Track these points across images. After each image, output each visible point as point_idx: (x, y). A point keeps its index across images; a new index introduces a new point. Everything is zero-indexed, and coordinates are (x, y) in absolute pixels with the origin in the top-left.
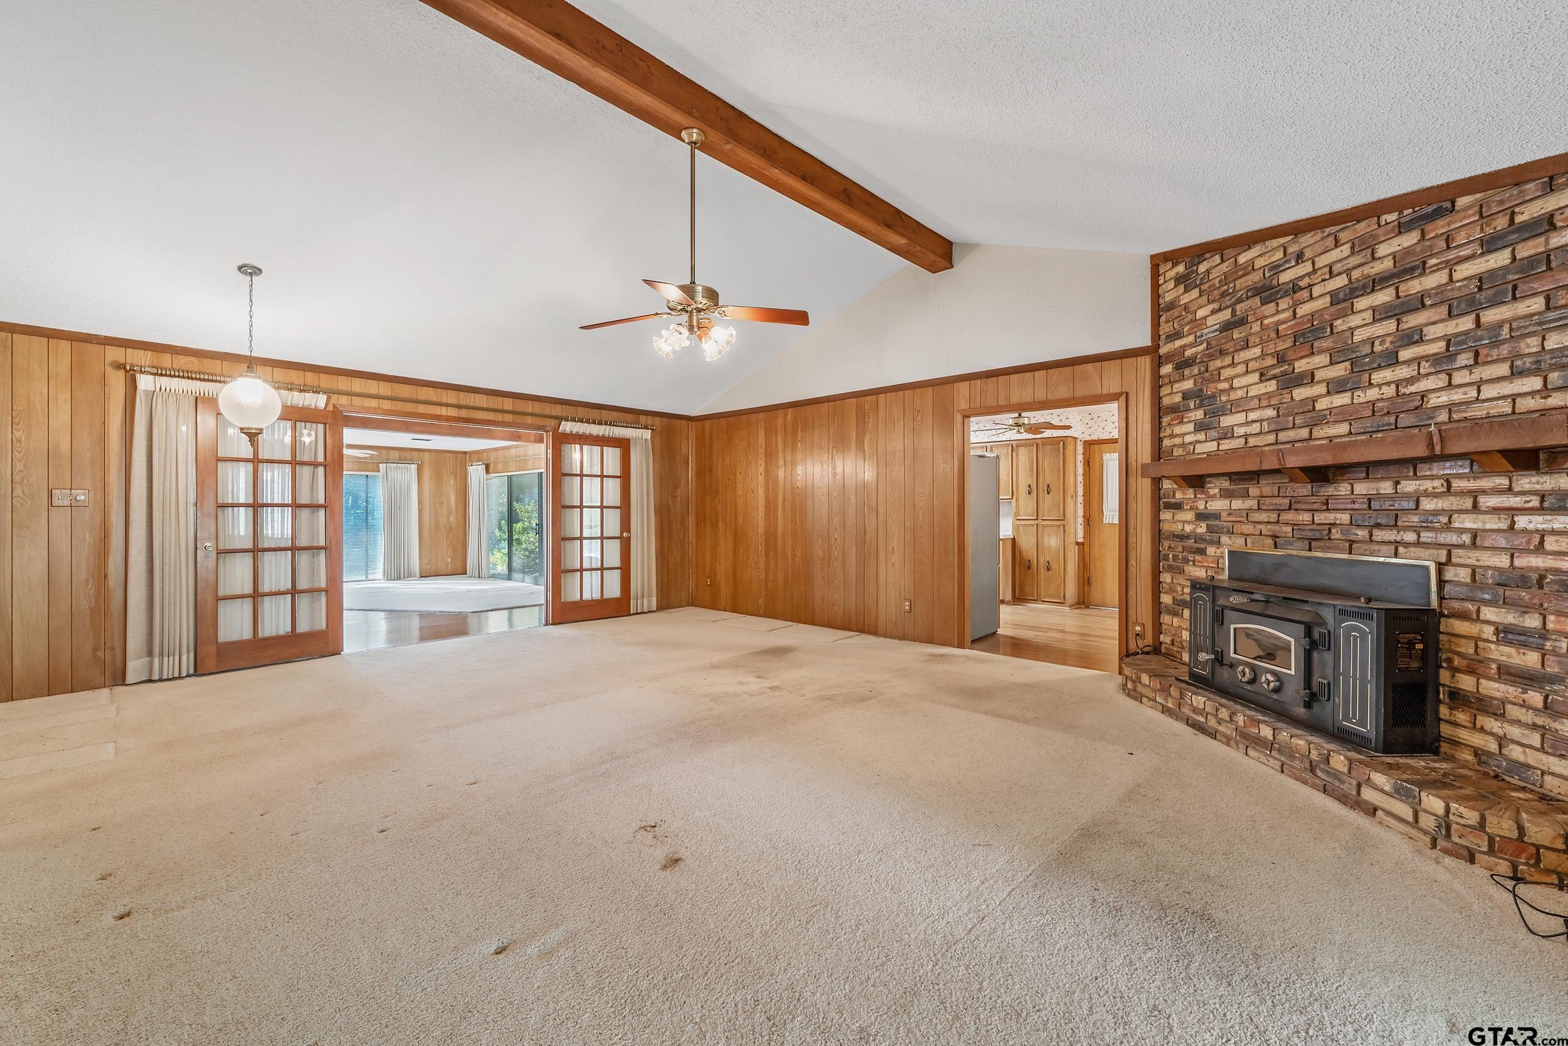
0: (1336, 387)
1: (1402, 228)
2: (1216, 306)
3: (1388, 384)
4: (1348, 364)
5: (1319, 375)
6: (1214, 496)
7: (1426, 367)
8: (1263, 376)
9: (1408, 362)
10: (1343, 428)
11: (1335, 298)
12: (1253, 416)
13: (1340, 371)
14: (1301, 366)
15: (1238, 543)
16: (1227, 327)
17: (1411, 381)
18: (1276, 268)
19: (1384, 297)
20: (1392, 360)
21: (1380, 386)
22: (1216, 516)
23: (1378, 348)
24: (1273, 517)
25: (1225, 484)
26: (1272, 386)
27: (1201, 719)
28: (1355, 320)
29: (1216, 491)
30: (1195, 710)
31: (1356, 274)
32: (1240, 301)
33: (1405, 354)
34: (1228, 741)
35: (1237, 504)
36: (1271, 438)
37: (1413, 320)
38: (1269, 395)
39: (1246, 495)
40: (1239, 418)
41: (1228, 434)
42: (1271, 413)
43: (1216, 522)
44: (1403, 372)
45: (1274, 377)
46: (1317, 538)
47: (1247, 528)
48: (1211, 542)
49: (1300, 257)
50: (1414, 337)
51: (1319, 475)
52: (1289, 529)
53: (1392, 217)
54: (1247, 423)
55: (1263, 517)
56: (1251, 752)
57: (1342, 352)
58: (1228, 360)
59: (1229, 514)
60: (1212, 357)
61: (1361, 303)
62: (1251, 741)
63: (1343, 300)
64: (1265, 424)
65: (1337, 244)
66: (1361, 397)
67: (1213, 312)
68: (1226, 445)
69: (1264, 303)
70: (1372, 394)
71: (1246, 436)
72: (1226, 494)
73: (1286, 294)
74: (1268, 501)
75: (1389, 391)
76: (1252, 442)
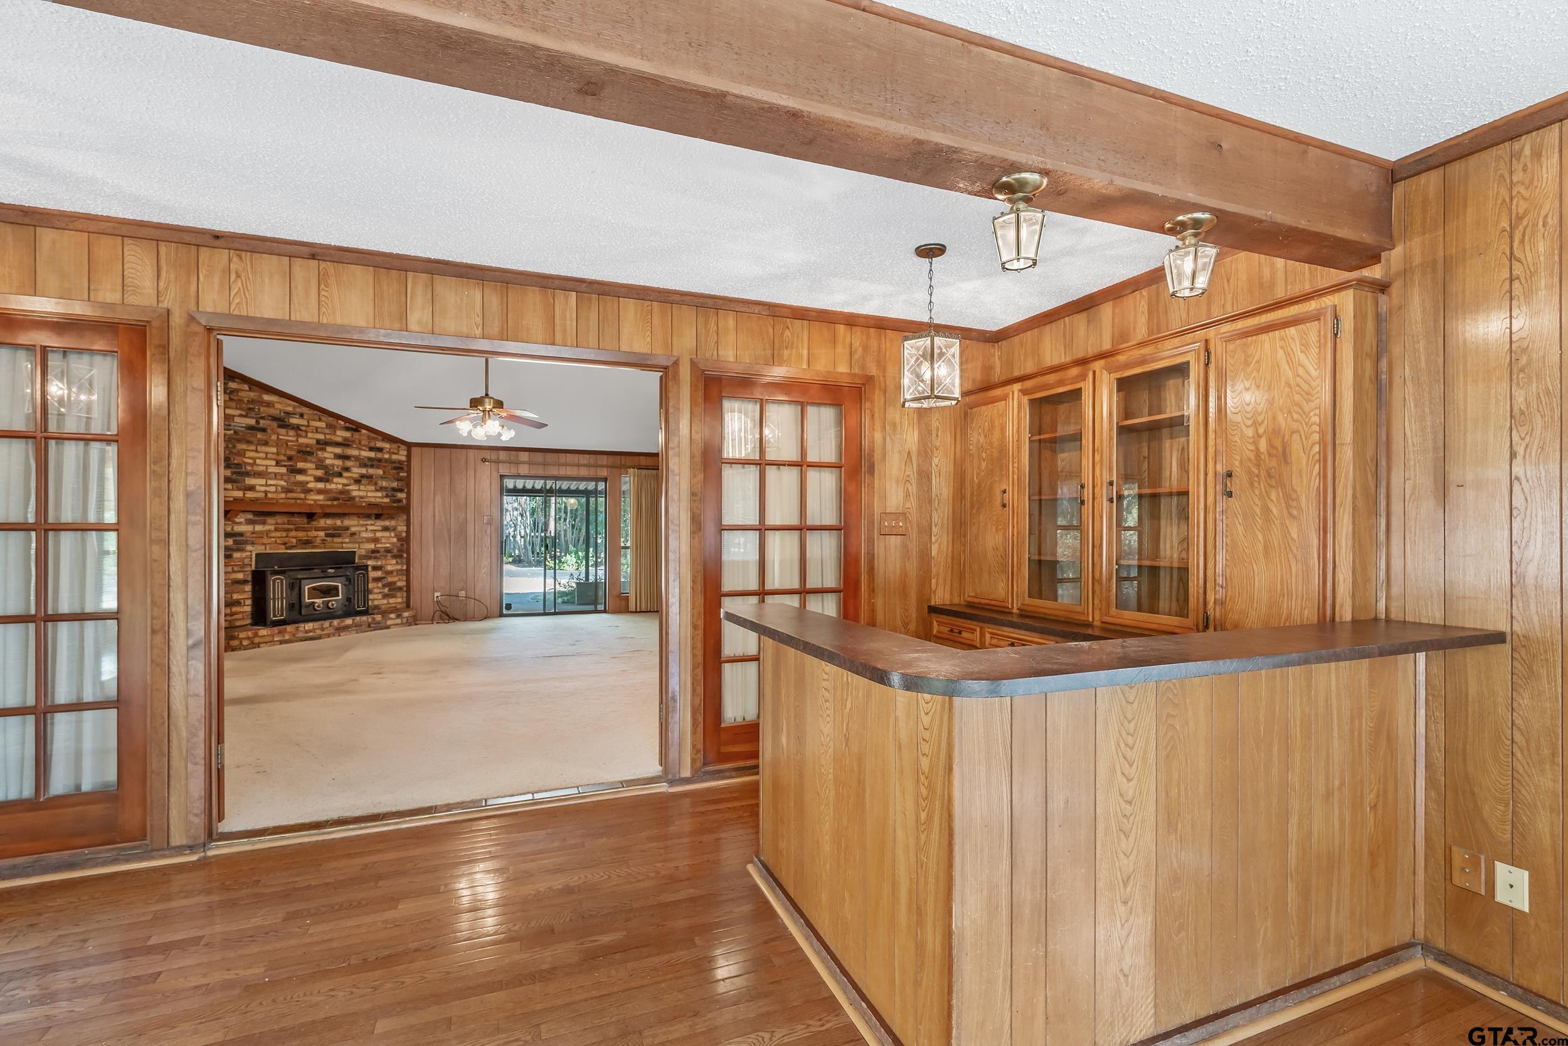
0: (318, 479)
1: (347, 429)
2: (244, 413)
3: (339, 484)
4: (323, 471)
5: (310, 472)
6: (240, 523)
7: (352, 481)
8: (278, 463)
9: (347, 478)
10: (321, 497)
11: (318, 442)
12: (270, 482)
13: (320, 473)
14: (300, 465)
15: (260, 549)
16: (250, 428)
17: (348, 485)
18: (288, 414)
19: (338, 450)
20: (340, 475)
21: (336, 484)
22: (241, 534)
23: (336, 469)
24: (284, 534)
25: (250, 516)
26: (284, 470)
27: (311, 634)
28: (326, 455)
29: (242, 520)
30: (306, 632)
31: (328, 437)
32: (263, 418)
33: (345, 474)
34: (329, 636)
35: (258, 528)
36: (283, 496)
37: (349, 463)
38: (282, 475)
39: (264, 523)
40: (263, 482)
41: (252, 488)
42: (283, 483)
43: (242, 538)
44: (344, 481)
45: (285, 466)
46: (307, 543)
47: (265, 540)
48: (238, 550)
49: (302, 416)
50: (347, 469)
51: (311, 516)
52: (294, 540)
53: (342, 423)
54: (267, 485)
55: (278, 534)
56: (341, 634)
57: (320, 465)
58: (253, 448)
59: (253, 533)
60: (239, 441)
61: (329, 449)
62: (339, 630)
63: (323, 444)
64: (279, 488)
65: (320, 420)
66: (329, 486)
67: (241, 416)
68: (250, 495)
69: (280, 426)
70: (333, 486)
71: (266, 492)
72: (249, 522)
73: (293, 428)
74: (280, 526)
75: (340, 487)
76: (270, 495)
